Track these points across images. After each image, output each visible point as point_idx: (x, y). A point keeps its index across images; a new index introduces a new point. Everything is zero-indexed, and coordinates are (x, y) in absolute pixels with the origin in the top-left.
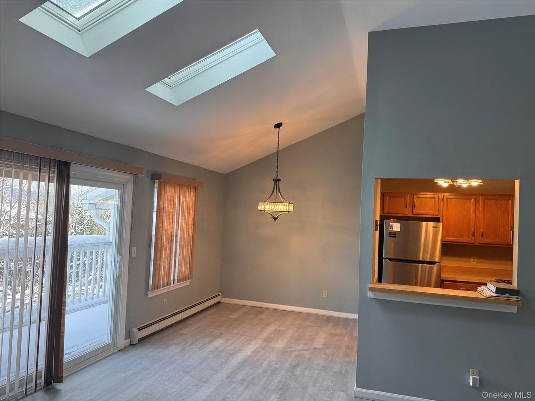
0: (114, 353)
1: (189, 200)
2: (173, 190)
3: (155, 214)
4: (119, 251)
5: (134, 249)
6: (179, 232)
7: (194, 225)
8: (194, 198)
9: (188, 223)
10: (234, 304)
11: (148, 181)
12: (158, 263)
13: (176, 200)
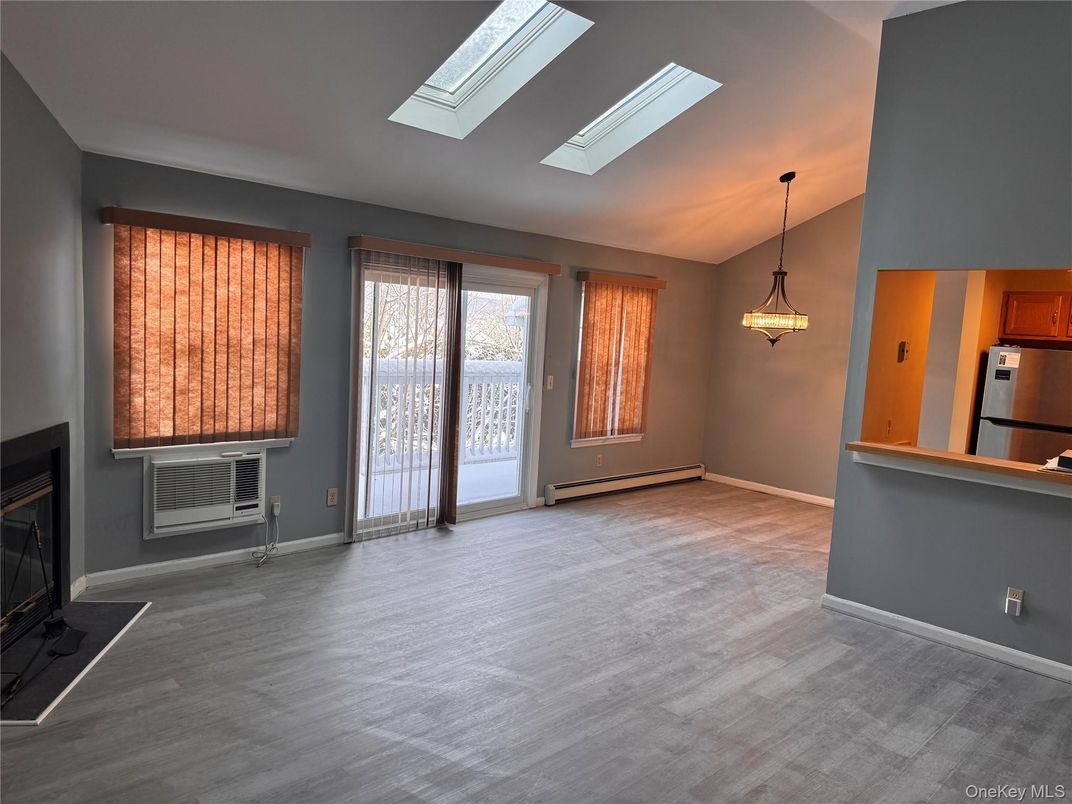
0: (522, 510)
1: (639, 310)
2: (610, 295)
3: (581, 330)
4: (530, 379)
5: (550, 378)
6: (621, 359)
7: (648, 349)
8: (649, 308)
9: (637, 347)
10: (724, 484)
11: (571, 283)
12: (586, 400)
13: (617, 310)
